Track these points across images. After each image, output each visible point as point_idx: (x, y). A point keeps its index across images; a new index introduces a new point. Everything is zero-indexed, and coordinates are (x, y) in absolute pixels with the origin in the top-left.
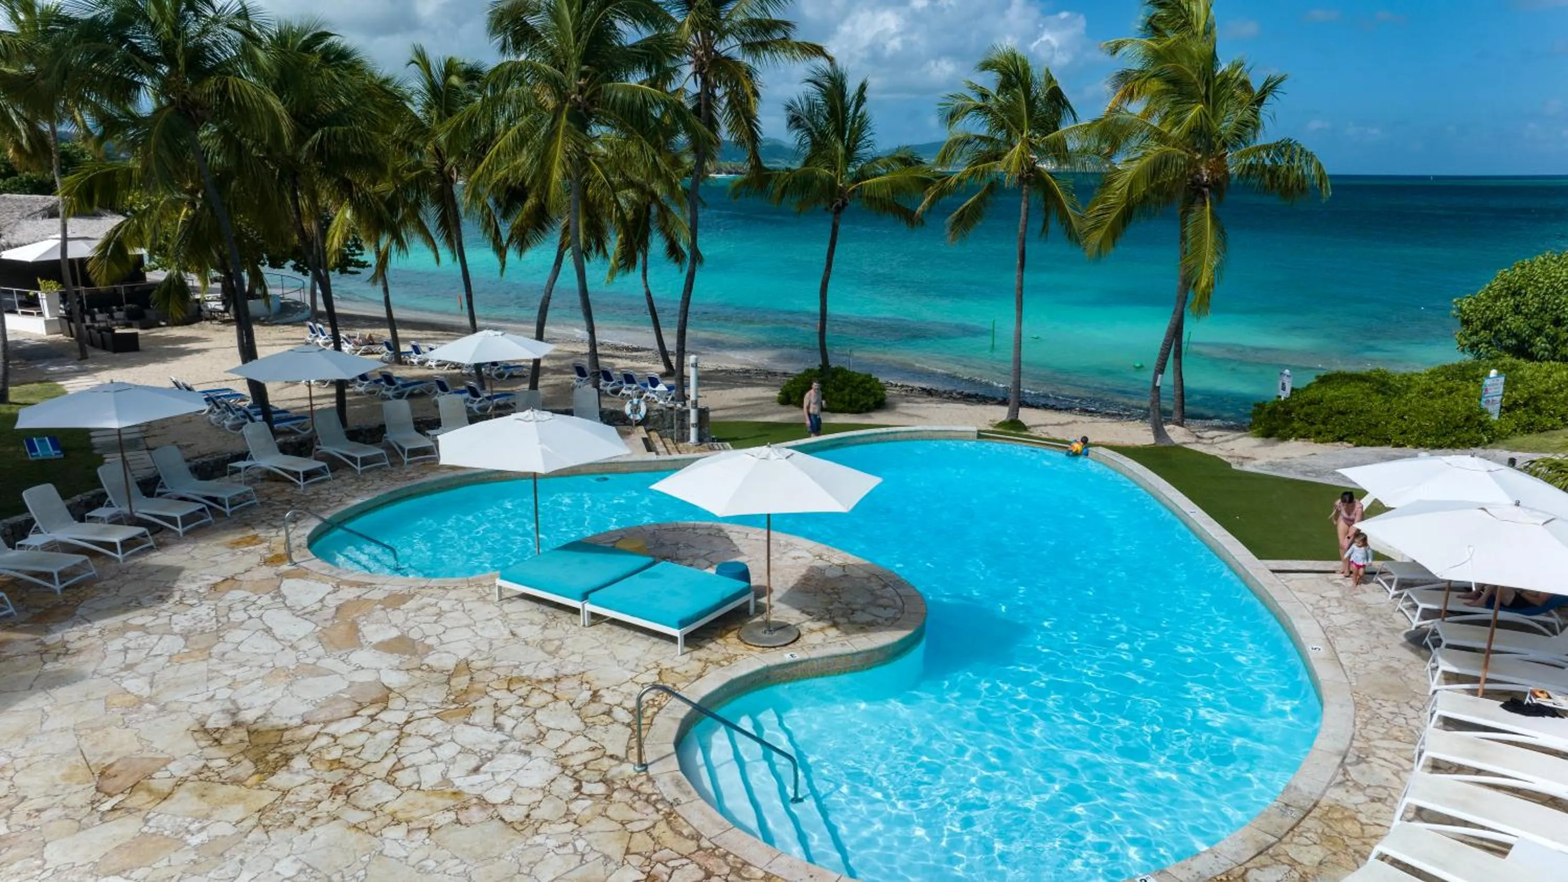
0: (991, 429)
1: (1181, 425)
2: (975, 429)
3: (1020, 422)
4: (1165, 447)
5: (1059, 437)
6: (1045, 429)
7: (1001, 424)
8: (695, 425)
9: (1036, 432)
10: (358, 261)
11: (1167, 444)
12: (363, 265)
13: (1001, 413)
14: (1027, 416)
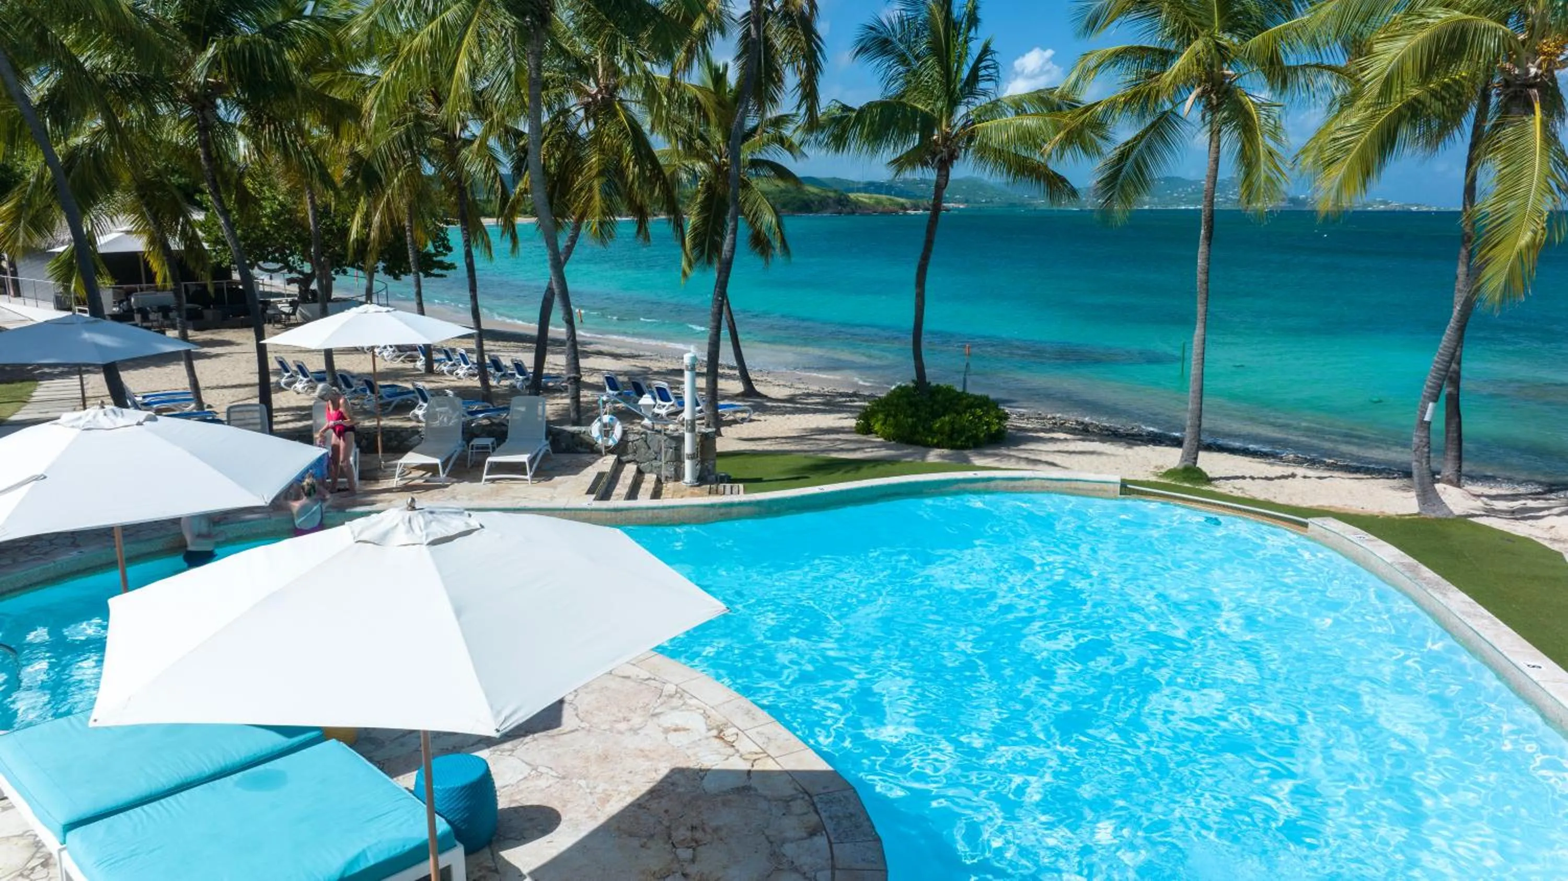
0: (1153, 479)
1: (1458, 485)
2: (1117, 479)
3: (1199, 471)
4: (1438, 520)
5: (1261, 497)
6: (1239, 483)
7: (1170, 473)
8: (692, 457)
9: (1225, 488)
10: (441, 262)
11: (1439, 514)
12: (451, 266)
13: (1172, 457)
14: (1209, 462)
